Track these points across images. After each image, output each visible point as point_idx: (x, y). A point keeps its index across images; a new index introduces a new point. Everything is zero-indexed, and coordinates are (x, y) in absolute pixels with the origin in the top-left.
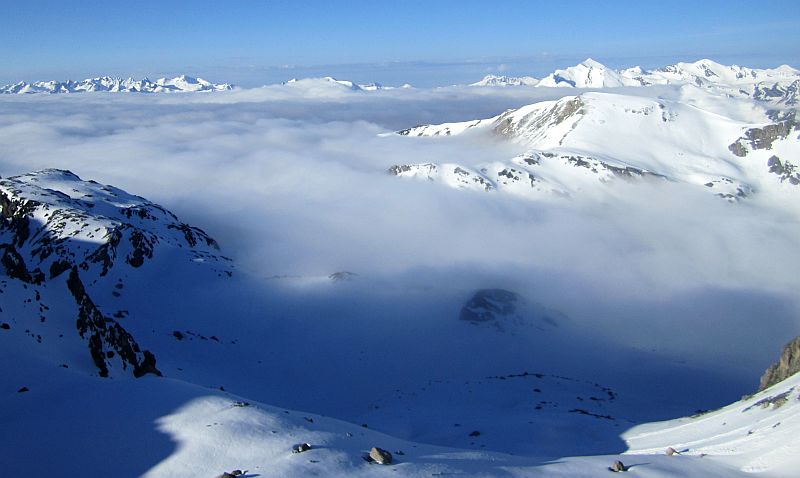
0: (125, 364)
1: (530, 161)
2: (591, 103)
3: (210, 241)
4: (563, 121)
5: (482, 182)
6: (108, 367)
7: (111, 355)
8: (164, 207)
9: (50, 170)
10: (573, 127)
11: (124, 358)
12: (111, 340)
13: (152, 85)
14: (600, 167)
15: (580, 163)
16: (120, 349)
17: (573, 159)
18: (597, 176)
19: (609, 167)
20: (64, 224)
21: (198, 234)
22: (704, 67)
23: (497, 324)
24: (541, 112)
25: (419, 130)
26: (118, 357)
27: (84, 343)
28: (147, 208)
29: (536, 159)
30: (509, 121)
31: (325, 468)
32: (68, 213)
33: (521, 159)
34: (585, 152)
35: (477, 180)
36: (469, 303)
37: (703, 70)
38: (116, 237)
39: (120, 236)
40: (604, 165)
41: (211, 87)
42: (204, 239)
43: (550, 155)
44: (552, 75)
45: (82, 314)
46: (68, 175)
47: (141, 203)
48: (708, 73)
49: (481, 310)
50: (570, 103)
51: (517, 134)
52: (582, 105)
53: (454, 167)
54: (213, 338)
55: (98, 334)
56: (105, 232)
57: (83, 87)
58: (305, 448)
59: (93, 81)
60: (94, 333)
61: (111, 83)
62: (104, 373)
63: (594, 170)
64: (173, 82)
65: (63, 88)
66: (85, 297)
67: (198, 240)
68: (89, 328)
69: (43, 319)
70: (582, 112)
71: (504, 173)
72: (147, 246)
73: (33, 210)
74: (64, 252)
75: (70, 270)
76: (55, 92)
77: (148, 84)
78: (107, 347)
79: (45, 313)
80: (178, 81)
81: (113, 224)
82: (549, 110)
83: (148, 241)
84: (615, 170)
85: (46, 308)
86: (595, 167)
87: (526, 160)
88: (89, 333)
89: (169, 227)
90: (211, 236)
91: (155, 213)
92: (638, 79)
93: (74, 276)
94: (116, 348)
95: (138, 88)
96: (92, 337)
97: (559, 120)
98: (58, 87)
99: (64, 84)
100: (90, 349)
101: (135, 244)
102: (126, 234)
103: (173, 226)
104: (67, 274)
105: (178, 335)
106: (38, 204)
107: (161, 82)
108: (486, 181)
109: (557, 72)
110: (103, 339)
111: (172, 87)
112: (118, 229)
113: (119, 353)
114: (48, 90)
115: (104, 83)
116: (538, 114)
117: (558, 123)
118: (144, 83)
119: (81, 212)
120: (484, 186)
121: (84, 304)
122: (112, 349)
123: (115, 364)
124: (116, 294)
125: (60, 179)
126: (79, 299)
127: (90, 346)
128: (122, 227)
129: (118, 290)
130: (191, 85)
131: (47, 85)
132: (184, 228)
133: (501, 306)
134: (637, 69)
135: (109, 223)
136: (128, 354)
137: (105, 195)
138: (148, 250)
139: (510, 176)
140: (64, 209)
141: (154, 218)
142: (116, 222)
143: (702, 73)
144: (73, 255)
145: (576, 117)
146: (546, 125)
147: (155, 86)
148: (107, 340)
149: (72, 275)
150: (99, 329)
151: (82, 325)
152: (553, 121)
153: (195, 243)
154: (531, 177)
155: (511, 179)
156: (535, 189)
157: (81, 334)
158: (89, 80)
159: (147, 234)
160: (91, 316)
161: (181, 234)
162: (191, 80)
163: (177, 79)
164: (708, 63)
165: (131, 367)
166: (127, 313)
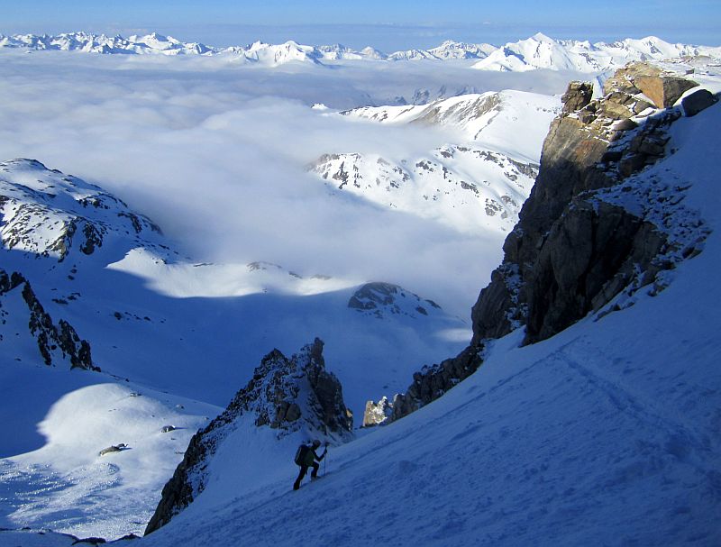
0: (64, 355)
1: (445, 154)
2: (508, 100)
3: (154, 227)
4: (483, 116)
5: (401, 173)
6: (51, 357)
7: (54, 347)
8: (116, 196)
9: (19, 160)
10: (489, 123)
11: (64, 350)
12: (55, 337)
13: (125, 42)
14: (506, 163)
15: (490, 157)
16: (61, 343)
17: (483, 153)
18: (503, 170)
19: (515, 163)
20: (29, 217)
21: (144, 221)
22: (651, 44)
23: (377, 312)
24: (465, 104)
25: (360, 111)
26: (59, 349)
27: (33, 340)
28: (100, 198)
29: (451, 153)
30: (437, 111)
31: (180, 444)
32: (32, 207)
33: (438, 152)
34: (496, 147)
35: (396, 171)
36: (357, 293)
37: (649, 47)
38: (71, 230)
39: (75, 228)
40: (510, 161)
41: (180, 46)
42: (149, 226)
43: (465, 149)
44: (502, 48)
45: (33, 318)
46: (36, 165)
47: (96, 193)
48: (654, 50)
49: (366, 300)
50: (489, 99)
51: (442, 123)
52: (499, 102)
53: (378, 157)
54: (146, 318)
55: (44, 332)
56: (63, 225)
57: (58, 42)
58: (171, 428)
59: (69, 36)
60: (42, 332)
61: (86, 39)
62: (48, 362)
63: (501, 165)
64: (144, 40)
65: (39, 42)
66: (35, 303)
67: (143, 227)
68: (37, 328)
69: (4, 322)
70: (499, 109)
71: (421, 164)
72: (97, 236)
73: (4, 204)
74: (29, 241)
75: (23, 284)
76: (32, 46)
77: (120, 41)
78: (51, 342)
79: (6, 316)
80: (148, 39)
81: (70, 218)
82: (472, 102)
83: (98, 232)
84: (519, 165)
85: (7, 313)
86: (502, 162)
87: (443, 153)
88: (38, 332)
89: (119, 215)
90: (155, 223)
91: (107, 202)
92: (584, 55)
93: (28, 287)
94: (58, 343)
95: (111, 45)
96: (40, 335)
97: (479, 114)
98: (35, 40)
99: (41, 38)
100: (38, 344)
101: (87, 235)
102: (80, 226)
103: (122, 215)
104: (21, 287)
105: (118, 316)
106: (8, 199)
107: (132, 39)
108: (404, 171)
109: (508, 45)
110: (48, 336)
111: (143, 45)
112: (73, 222)
113: (61, 346)
114: (25, 44)
115: (79, 38)
116: (462, 106)
117: (477, 117)
118: (116, 40)
119: (43, 207)
120: (402, 176)
121: (35, 310)
122: (55, 343)
123: (57, 355)
124: (71, 278)
125: (27, 169)
126: (31, 305)
127: (39, 341)
128: (77, 220)
129: (72, 275)
130: (161, 43)
131: (25, 39)
132: (132, 216)
133: (383, 296)
134: (586, 44)
135: (66, 217)
136: (68, 346)
137: (65, 186)
138: (98, 240)
139: (426, 167)
140: (29, 203)
141: (106, 207)
142: (71, 216)
143: (647, 50)
144: (36, 244)
145: (492, 113)
146: (468, 117)
147: (128, 44)
148: (51, 336)
149: (25, 288)
150: (45, 329)
151: (33, 325)
152: (473, 114)
153: (140, 229)
154: (444, 169)
155: (427, 170)
156: (447, 180)
157: (32, 333)
158: (64, 35)
159: (98, 227)
160: (40, 319)
161: (129, 221)
162: (161, 38)
163: (149, 36)
164: (655, 40)
165: (69, 357)
166: (79, 294)
